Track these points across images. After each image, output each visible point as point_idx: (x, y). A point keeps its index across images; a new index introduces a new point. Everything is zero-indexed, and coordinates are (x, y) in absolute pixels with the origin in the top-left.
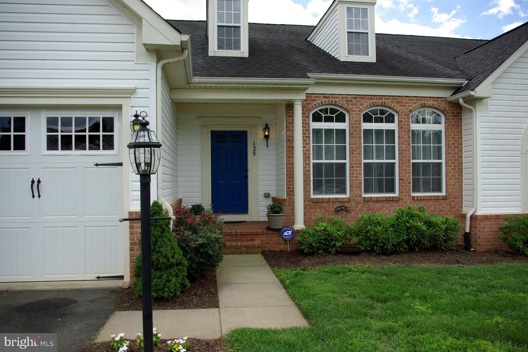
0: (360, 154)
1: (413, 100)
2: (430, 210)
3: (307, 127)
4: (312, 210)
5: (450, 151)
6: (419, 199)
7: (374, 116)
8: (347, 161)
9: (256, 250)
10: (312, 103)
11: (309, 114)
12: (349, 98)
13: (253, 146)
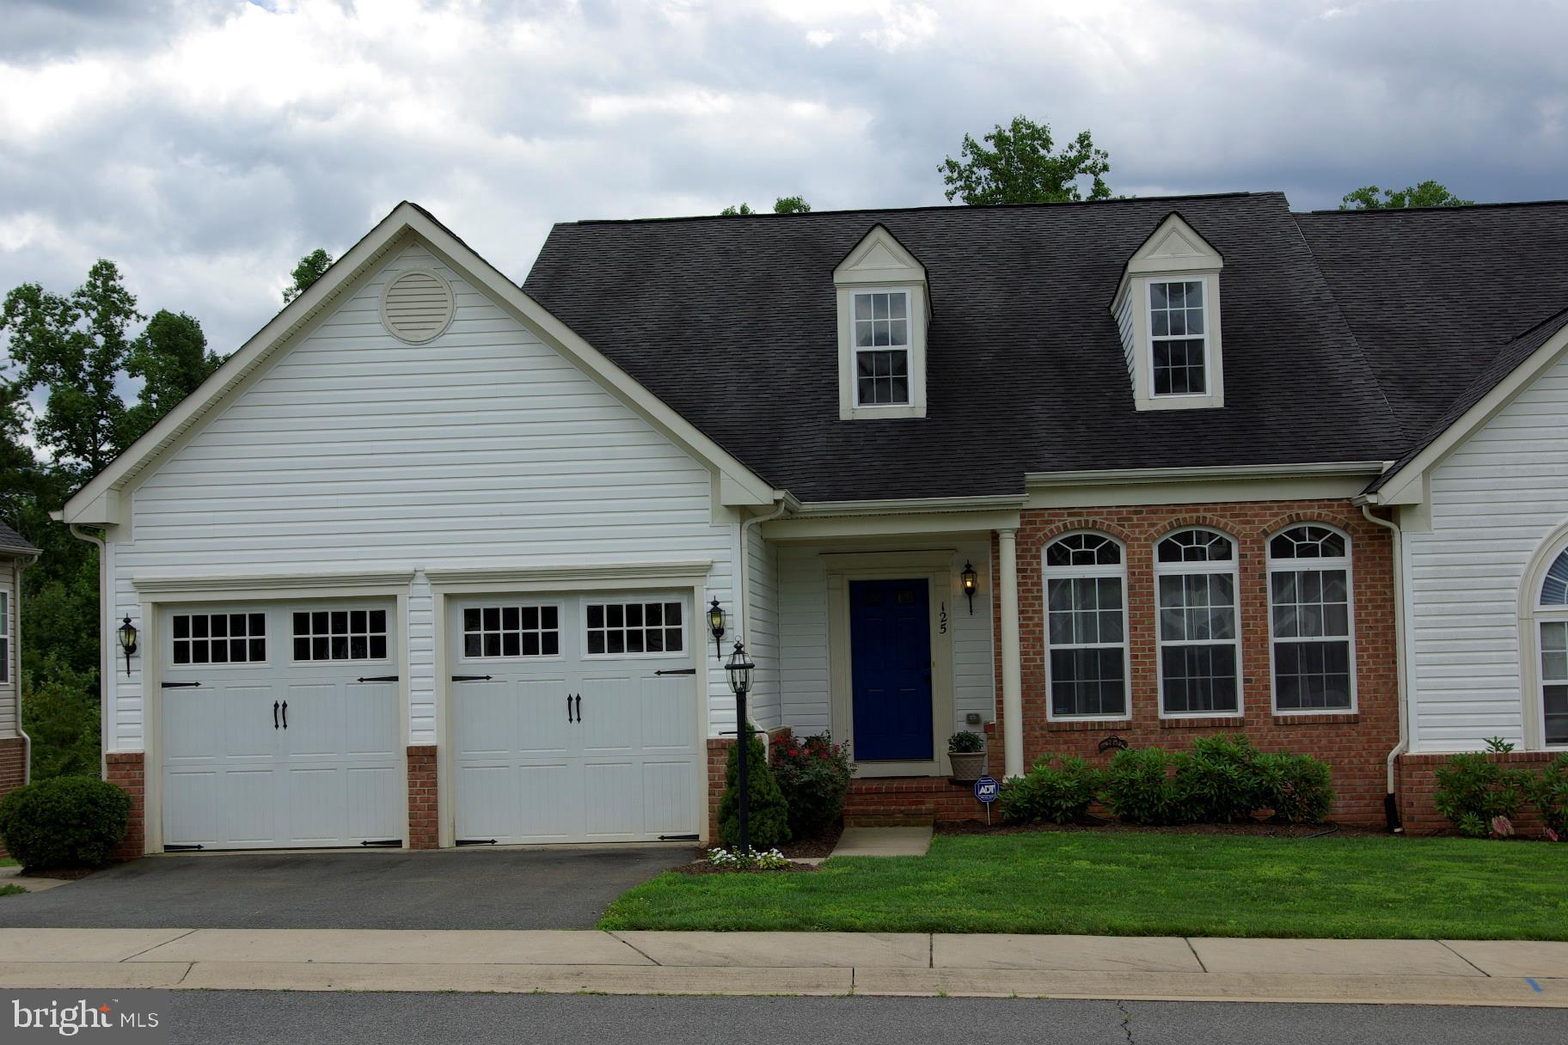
0: (1152, 629)
1: (1270, 508)
2: (1319, 747)
3: (1036, 578)
4: (1049, 747)
5: (1363, 615)
6: (1289, 722)
7: (1183, 547)
8: (1125, 645)
9: (923, 819)
10: (1044, 529)
11: (1038, 550)
12: (1125, 513)
13: (941, 611)
